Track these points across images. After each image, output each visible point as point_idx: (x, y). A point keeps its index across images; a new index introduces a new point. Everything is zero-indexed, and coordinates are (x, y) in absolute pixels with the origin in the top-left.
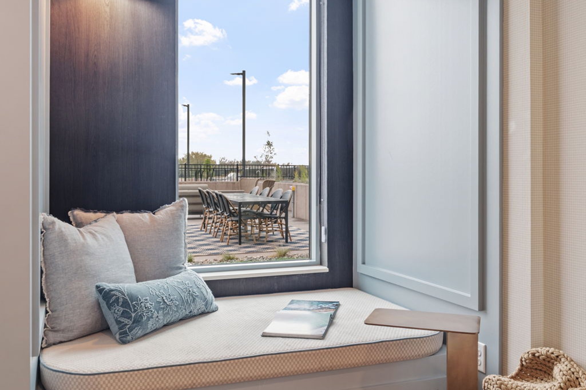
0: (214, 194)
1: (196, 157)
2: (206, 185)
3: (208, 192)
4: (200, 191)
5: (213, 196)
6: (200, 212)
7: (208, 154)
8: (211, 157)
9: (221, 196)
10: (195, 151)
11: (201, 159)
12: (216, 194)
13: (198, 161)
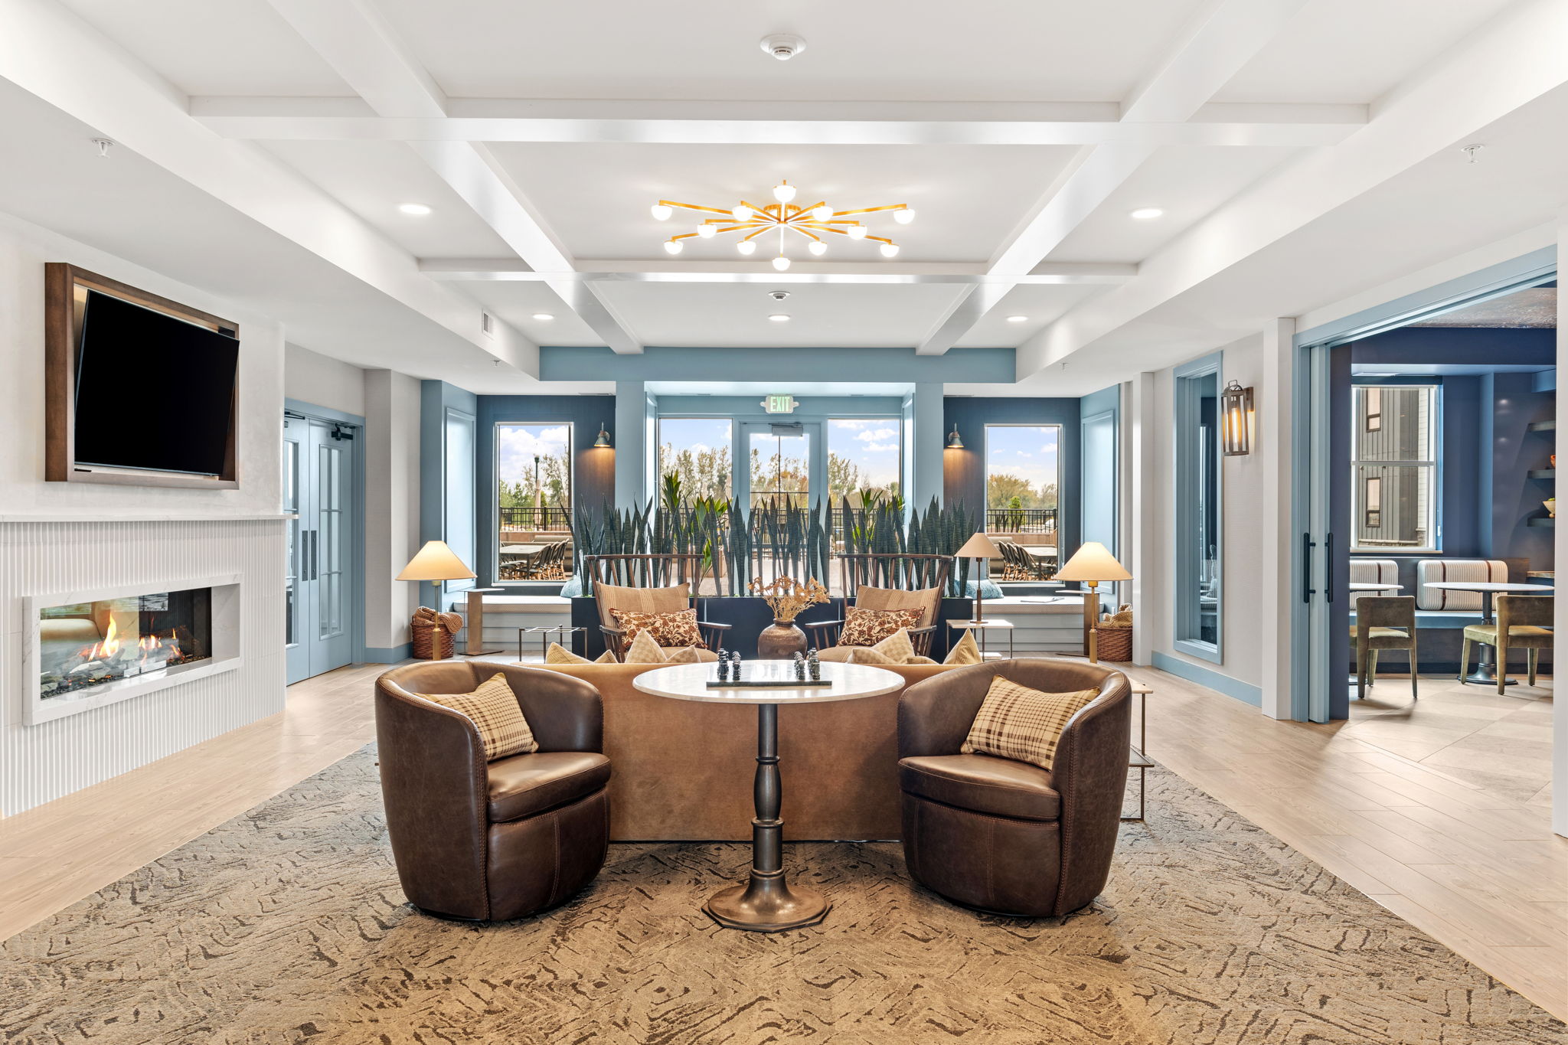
0: (1015, 549)
1: (998, 485)
2: (1010, 538)
3: (1008, 546)
4: (1000, 544)
5: (1014, 550)
6: (1000, 571)
7: (1022, 479)
8: (1027, 483)
9: (1021, 549)
10: (996, 475)
11: (1009, 488)
12: (1017, 548)
13: (1003, 492)
